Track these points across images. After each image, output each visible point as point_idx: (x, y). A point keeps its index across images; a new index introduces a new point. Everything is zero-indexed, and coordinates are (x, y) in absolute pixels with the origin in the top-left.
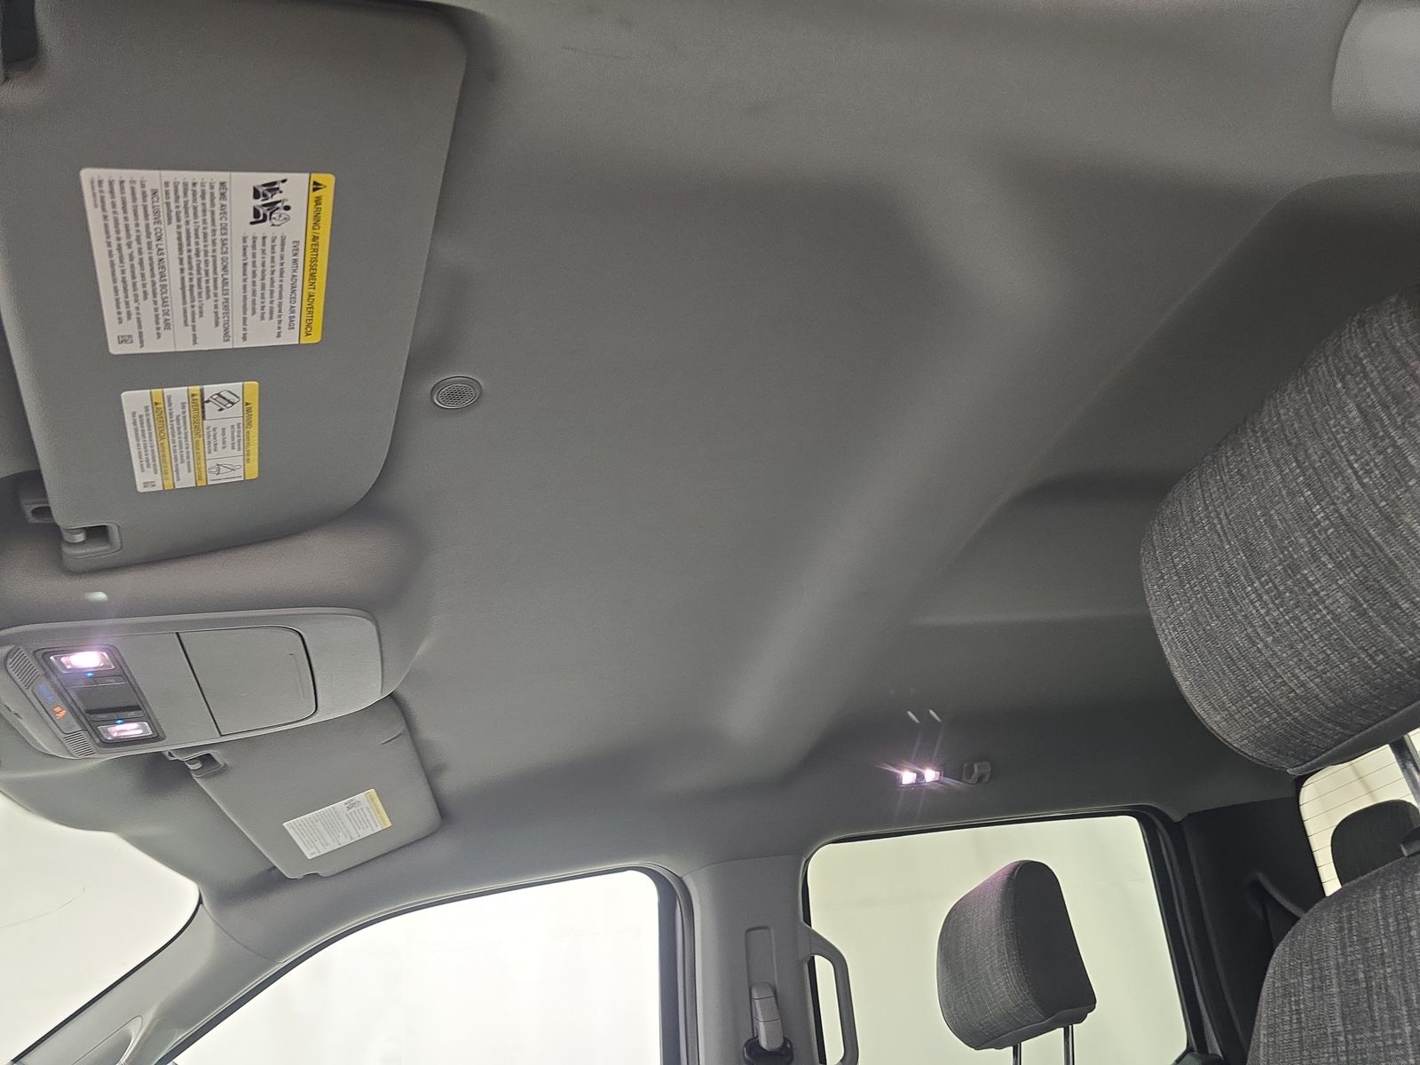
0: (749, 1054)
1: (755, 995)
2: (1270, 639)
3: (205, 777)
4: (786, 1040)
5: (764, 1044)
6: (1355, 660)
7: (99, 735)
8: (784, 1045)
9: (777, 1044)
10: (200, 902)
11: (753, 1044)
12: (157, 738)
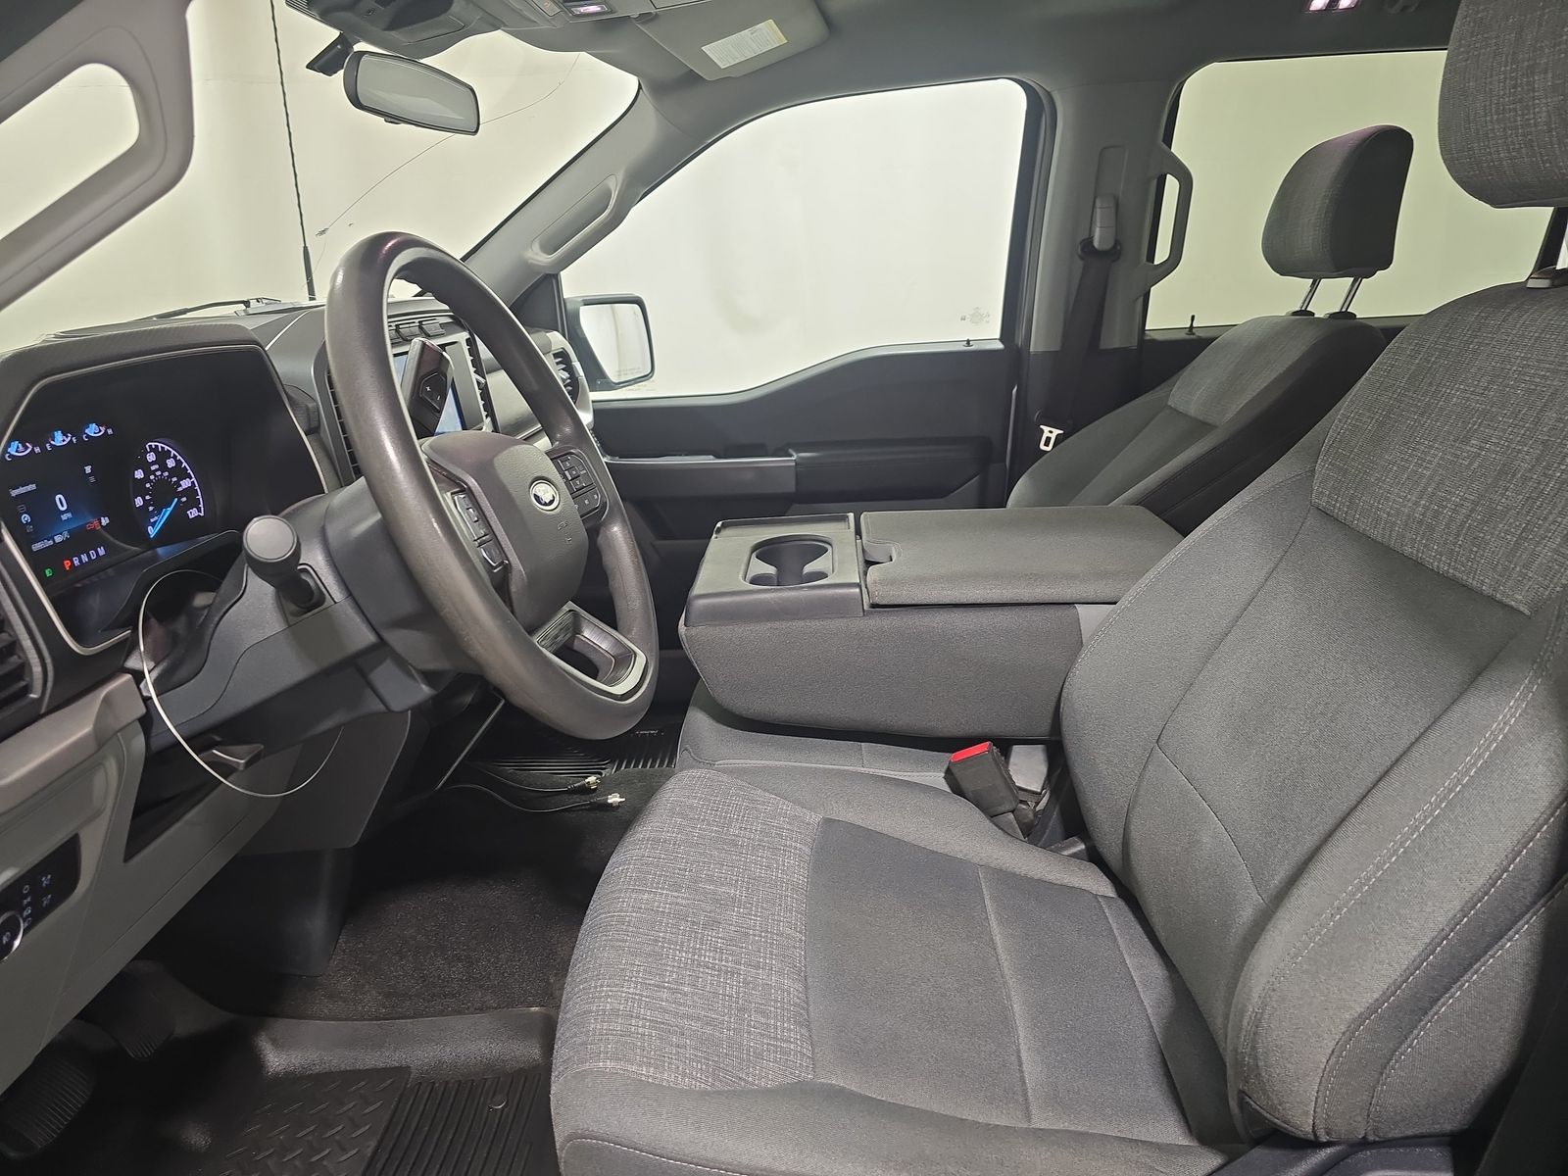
0: (1082, 250)
1: (1098, 204)
2: (1495, 117)
3: (643, 23)
4: (1117, 242)
5: (1096, 244)
6: (1534, 159)
7: (572, 12)
8: (1115, 247)
9: (1107, 246)
10: (640, 87)
11: (1088, 242)
12: (612, 12)
